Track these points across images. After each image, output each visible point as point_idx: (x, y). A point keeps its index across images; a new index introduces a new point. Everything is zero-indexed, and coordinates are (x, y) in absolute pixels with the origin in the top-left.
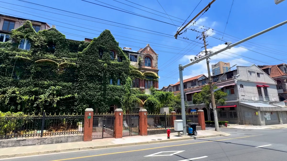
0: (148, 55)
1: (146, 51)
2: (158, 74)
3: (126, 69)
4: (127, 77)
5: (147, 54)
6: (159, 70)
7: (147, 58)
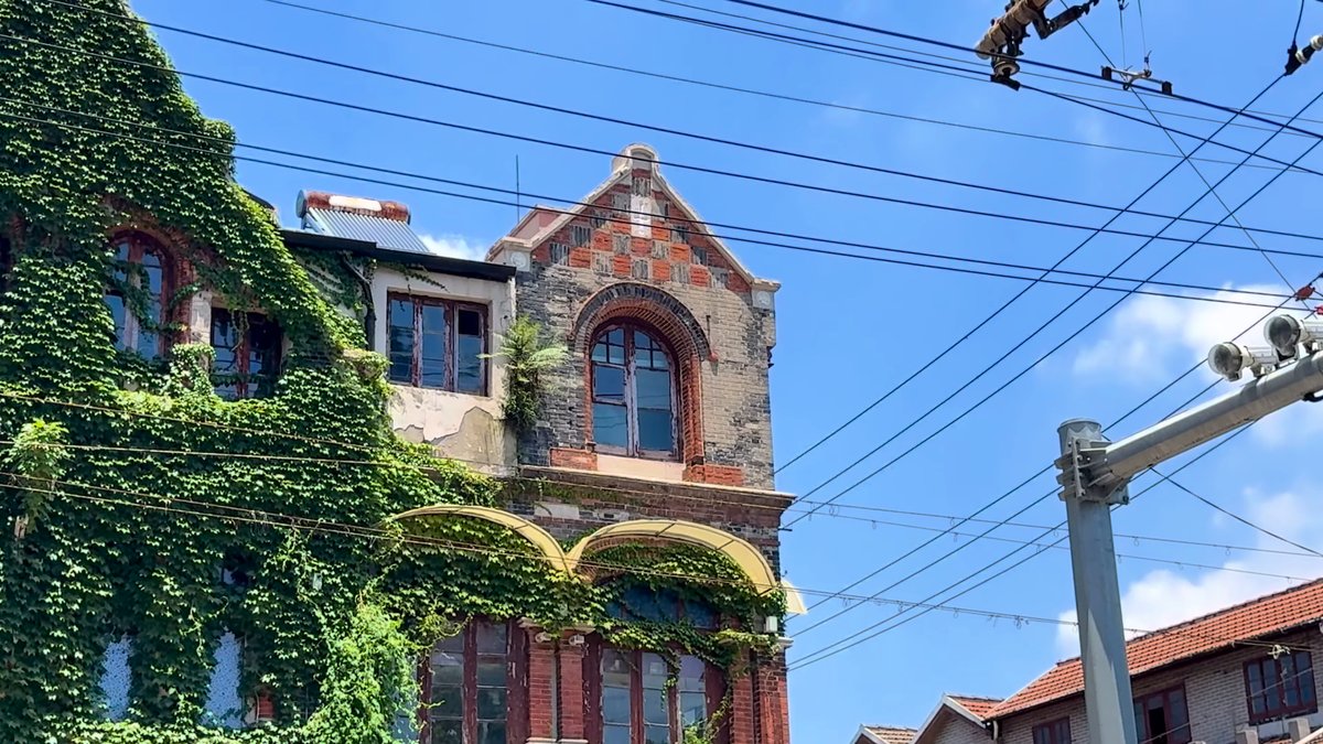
0: (643, 291)
1: (605, 242)
2: (774, 559)
3: (329, 490)
4: (352, 605)
5: (623, 288)
6: (786, 502)
7: (629, 335)
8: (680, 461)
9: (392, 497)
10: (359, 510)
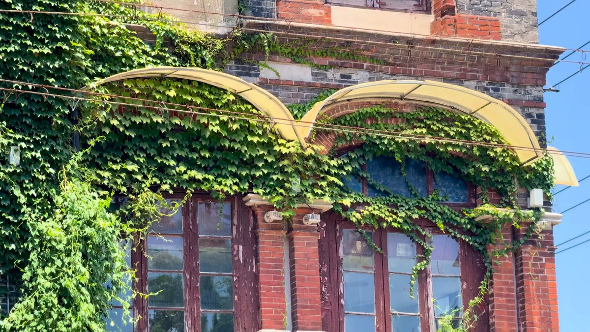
8: (428, 11)
9: (96, 58)
10: (59, 73)
